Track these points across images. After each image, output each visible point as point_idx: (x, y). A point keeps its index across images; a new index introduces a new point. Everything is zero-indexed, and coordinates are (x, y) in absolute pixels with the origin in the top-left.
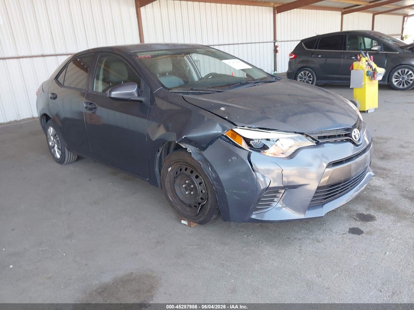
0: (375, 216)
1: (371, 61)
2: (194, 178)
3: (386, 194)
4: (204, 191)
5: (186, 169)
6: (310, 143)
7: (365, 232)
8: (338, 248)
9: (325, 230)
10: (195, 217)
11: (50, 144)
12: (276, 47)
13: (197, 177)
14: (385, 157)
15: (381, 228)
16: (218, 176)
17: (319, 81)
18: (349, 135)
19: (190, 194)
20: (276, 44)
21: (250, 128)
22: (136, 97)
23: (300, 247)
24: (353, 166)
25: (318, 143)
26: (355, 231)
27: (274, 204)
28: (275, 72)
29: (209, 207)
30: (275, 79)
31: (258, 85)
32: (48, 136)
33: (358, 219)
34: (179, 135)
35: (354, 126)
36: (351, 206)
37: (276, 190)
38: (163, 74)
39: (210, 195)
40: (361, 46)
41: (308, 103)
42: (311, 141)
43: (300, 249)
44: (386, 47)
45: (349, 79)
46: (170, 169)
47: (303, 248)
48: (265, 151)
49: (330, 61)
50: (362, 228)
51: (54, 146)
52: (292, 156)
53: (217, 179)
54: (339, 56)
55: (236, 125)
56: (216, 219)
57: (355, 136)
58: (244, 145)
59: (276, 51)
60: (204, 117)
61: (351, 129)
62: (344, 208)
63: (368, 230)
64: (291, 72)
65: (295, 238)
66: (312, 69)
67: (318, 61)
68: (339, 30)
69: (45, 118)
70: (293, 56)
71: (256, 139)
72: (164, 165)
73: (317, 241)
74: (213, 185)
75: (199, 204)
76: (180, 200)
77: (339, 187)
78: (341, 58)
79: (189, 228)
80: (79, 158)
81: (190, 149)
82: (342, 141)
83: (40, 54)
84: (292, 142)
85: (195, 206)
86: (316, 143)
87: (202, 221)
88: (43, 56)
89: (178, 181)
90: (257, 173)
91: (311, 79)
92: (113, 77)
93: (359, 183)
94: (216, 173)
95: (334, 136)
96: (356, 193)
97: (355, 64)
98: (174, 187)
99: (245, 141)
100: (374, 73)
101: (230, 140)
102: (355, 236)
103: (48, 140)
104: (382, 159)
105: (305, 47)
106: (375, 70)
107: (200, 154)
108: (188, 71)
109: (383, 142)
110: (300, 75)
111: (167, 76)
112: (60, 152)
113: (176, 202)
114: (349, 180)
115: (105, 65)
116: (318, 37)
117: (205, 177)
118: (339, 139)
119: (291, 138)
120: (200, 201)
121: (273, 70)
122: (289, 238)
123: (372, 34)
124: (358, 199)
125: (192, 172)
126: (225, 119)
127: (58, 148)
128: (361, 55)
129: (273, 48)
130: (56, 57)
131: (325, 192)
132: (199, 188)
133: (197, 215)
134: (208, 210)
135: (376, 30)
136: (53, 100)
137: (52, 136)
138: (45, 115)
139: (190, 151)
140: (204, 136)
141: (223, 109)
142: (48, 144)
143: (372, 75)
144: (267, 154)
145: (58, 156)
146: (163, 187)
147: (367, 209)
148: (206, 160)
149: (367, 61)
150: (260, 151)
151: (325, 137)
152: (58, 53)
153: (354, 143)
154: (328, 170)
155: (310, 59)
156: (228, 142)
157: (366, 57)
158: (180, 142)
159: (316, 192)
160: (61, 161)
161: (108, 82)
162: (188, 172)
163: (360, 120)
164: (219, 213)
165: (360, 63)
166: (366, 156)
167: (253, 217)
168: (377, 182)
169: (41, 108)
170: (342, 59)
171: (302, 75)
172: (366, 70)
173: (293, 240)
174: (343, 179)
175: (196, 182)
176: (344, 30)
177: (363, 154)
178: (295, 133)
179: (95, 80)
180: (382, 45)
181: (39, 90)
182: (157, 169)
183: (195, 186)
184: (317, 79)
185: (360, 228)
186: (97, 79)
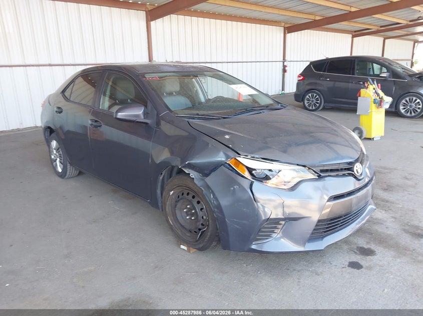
0: (376, 250)
1: (378, 89)
2: (195, 203)
3: (387, 228)
4: (205, 217)
5: (188, 194)
6: (311, 176)
7: (364, 266)
8: (337, 282)
9: (324, 262)
10: (194, 243)
11: (53, 157)
12: (284, 67)
13: (198, 202)
14: (388, 188)
15: (381, 263)
16: (219, 204)
17: (326, 104)
18: (351, 169)
19: (190, 218)
20: (285, 64)
21: (253, 158)
22: (142, 119)
23: (299, 279)
24: (354, 201)
25: (319, 176)
26: (355, 265)
27: (274, 235)
28: (283, 92)
29: (209, 234)
30: (281, 106)
31: (263, 112)
32: (51, 149)
33: (358, 252)
34: (183, 160)
35: (357, 161)
36: (351, 239)
37: (276, 221)
38: (170, 94)
39: (210, 221)
40: (369, 72)
41: (312, 134)
42: (313, 174)
43: (299, 282)
44: (395, 74)
45: (356, 104)
46: (172, 193)
47: (301, 280)
48: (267, 181)
49: (338, 84)
50: (362, 263)
51: (56, 159)
52: (293, 188)
53: (219, 207)
54: (347, 80)
55: (239, 154)
56: (216, 246)
57: (357, 170)
58: (247, 174)
59: (284, 71)
60: (208, 144)
61: (354, 163)
62: (345, 241)
63: (367, 265)
64: (299, 93)
65: (294, 270)
66: (320, 92)
67: (326, 84)
68: (348, 55)
69: (50, 131)
70: (302, 78)
71: (259, 169)
72: (167, 188)
73: (316, 274)
74: (214, 212)
75: (200, 230)
76: (180, 224)
77: (340, 221)
78: (349, 82)
79: (188, 254)
80: (80, 173)
81: (193, 174)
82: (344, 175)
83: (47, 63)
84: (294, 174)
85: (195, 232)
86: (318, 176)
87: (202, 247)
88: (50, 65)
89: (179, 205)
90: (258, 204)
91: (319, 102)
92: (120, 94)
93: (360, 217)
94: (218, 201)
95: (337, 170)
96: (358, 226)
97: (363, 91)
98: (175, 211)
99: (248, 170)
100: (381, 101)
101: (233, 168)
102: (355, 270)
103: (50, 153)
104: (385, 190)
105: (313, 69)
106: (381, 99)
107: (203, 180)
108: (195, 92)
109: (387, 172)
110: (307, 97)
111: (174, 95)
112: (62, 166)
113: (176, 226)
114: (350, 214)
115: (112, 83)
116: (327, 59)
117: (207, 203)
118: (341, 173)
119: (294, 170)
120: (200, 227)
121: (281, 90)
122: (288, 269)
123: (381, 61)
124: (359, 232)
125: (193, 197)
126: (229, 147)
127: (60, 162)
128: (368, 83)
129: (282, 67)
130: (63, 67)
131: (325, 225)
132: (200, 214)
133: (197, 241)
134: (208, 237)
135: (385, 56)
136: (59, 114)
137: (55, 149)
138: (49, 128)
139: (193, 177)
140: (208, 163)
141: (227, 137)
142: (51, 157)
143: (379, 103)
144: (269, 185)
145: (60, 170)
146: (163, 209)
147: (368, 243)
148: (208, 187)
149: (374, 89)
150: (262, 181)
151: (327, 171)
152: (65, 63)
153: (355, 177)
154: (329, 203)
155: (317, 81)
156: (231, 170)
157: (374, 85)
158: (183, 167)
159: (317, 225)
160: (62, 175)
161: (115, 99)
162: (190, 197)
163: (363, 154)
164: (219, 240)
165: (368, 91)
166: (368, 190)
167: (253, 247)
168: (380, 214)
169: (46, 121)
170: (350, 84)
171: (310, 97)
172: (373, 98)
173: (292, 272)
174: (343, 213)
175: (198, 207)
176: (354, 55)
177: (365, 188)
178: (298, 165)
179: (102, 96)
180: (391, 72)
181: (44, 102)
182: (159, 192)
183: (196, 211)
184: (324, 103)
185: (360, 262)
186: (104, 95)
